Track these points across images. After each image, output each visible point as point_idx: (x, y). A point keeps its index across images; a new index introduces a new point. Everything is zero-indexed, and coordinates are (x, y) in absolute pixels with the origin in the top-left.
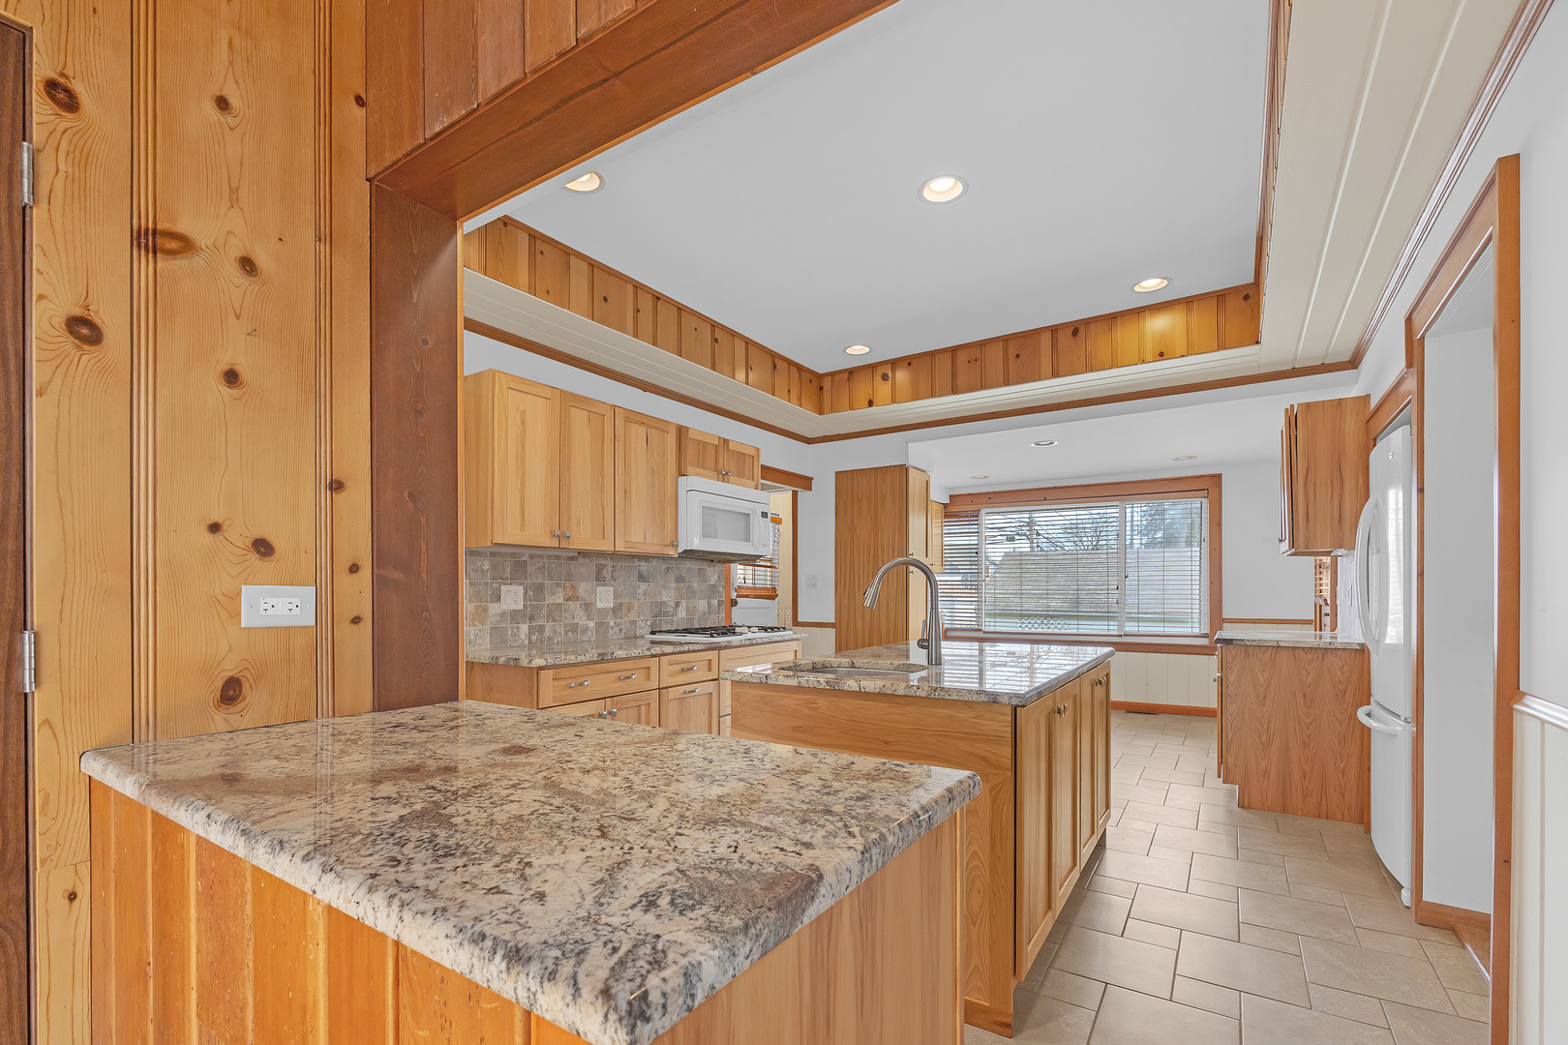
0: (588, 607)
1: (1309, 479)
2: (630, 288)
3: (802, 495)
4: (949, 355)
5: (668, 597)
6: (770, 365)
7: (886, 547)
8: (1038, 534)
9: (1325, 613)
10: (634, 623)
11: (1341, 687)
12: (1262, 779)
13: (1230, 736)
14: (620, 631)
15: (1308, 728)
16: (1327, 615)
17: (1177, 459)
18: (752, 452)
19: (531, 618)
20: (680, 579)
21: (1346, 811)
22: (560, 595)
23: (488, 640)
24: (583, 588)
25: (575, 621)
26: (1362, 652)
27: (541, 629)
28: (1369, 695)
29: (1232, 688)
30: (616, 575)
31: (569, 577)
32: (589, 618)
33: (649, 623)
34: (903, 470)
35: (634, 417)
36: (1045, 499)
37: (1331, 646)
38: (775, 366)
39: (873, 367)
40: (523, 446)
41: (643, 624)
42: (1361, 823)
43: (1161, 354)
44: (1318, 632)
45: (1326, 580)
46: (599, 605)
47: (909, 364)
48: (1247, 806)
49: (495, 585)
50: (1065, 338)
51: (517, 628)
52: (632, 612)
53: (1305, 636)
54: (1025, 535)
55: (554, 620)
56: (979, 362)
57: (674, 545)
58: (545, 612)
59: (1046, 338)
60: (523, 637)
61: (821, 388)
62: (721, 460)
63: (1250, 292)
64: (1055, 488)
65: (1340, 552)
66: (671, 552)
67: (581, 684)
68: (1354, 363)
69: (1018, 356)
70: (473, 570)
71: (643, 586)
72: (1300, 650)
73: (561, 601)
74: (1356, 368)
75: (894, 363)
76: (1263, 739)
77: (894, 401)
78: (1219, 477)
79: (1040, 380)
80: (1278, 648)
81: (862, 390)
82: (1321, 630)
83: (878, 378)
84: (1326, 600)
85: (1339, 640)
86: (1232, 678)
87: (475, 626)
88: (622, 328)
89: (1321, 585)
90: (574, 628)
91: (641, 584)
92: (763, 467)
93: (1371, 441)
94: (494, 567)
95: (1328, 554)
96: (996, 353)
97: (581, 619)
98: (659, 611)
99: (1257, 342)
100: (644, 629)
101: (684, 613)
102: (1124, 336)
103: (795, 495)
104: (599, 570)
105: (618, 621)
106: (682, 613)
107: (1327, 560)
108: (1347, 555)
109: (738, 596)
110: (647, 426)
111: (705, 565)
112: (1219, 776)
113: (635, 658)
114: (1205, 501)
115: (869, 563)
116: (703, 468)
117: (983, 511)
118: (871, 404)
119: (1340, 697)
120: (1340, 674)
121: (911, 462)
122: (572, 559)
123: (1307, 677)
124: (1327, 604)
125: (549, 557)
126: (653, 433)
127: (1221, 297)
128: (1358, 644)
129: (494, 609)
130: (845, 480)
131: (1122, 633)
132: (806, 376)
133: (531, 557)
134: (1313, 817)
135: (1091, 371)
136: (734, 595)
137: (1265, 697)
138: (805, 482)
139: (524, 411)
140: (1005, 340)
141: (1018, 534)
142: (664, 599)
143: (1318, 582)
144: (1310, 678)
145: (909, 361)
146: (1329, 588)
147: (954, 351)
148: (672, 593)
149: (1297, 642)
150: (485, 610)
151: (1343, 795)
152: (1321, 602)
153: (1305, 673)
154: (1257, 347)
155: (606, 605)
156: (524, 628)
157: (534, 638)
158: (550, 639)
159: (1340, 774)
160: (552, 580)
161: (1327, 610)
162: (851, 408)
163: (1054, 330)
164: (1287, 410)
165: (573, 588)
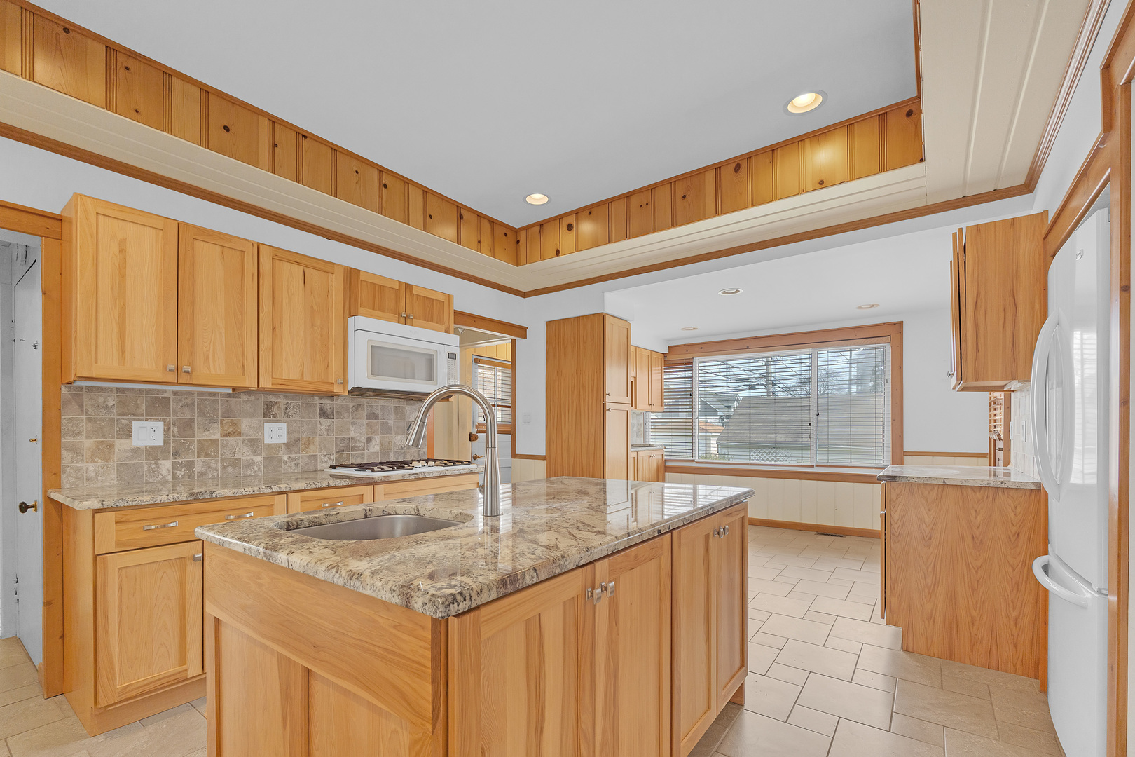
0: (254, 443)
1: (979, 306)
2: (264, 122)
3: (519, 341)
4: (623, 202)
5: (357, 432)
6: (455, 216)
7: (587, 387)
8: (774, 384)
9: (998, 450)
10: (314, 457)
11: (1014, 530)
12: (927, 622)
13: (893, 576)
14: (297, 465)
15: (977, 572)
16: (1000, 449)
17: (860, 308)
18: (442, 298)
19: (176, 454)
20: (372, 416)
21: (1019, 663)
22: (216, 431)
23: (114, 476)
24: (245, 425)
25: (237, 456)
26: (1037, 495)
27: (190, 465)
28: (1046, 541)
29: (896, 526)
30: (291, 412)
31: (228, 413)
32: (255, 453)
33: (332, 457)
34: (601, 317)
35: (281, 256)
36: (748, 348)
37: (1003, 486)
38: (461, 217)
39: (560, 218)
40: (123, 276)
41: (326, 459)
42: (1036, 677)
43: (821, 183)
44: (992, 467)
45: (1000, 415)
46: (267, 441)
47: (590, 213)
48: (911, 649)
49: (123, 421)
50: (728, 172)
51: (156, 464)
52: (312, 447)
53: (977, 473)
54: (763, 385)
55: (207, 455)
56: (650, 205)
57: (345, 382)
58: (195, 447)
59: (710, 177)
60: (165, 472)
61: (518, 242)
62: (402, 304)
63: (913, 108)
64: (756, 338)
65: (1015, 385)
66: (337, 389)
67: (164, 526)
68: (1029, 186)
69: (684, 197)
70: (93, 406)
71: (326, 423)
72: (969, 490)
73: (217, 436)
74: (1031, 191)
75: (576, 213)
76: (929, 581)
77: (576, 250)
78: (900, 325)
79: (704, 218)
80: (944, 486)
81: (550, 241)
82: (995, 465)
83: (564, 229)
84: (999, 435)
85: (1013, 478)
86: (896, 516)
87: (96, 462)
88: (253, 161)
89: (995, 421)
90: (235, 463)
91: (323, 420)
92: (457, 313)
93: (1048, 255)
94: (122, 403)
95: (1000, 388)
96: (664, 196)
97: (244, 454)
98: (346, 445)
99: (922, 160)
100: (324, 464)
101: (377, 448)
102: (784, 170)
103: (514, 342)
104: (268, 407)
105: (293, 456)
106: (375, 447)
107: (999, 395)
108: (1021, 390)
109: (478, 432)
110: (304, 266)
111: (402, 404)
112: (882, 617)
113: (244, 497)
114: (888, 347)
115: (573, 402)
116: (380, 310)
117: (697, 360)
118: (558, 253)
119: (1013, 539)
120: (1012, 515)
121: (607, 310)
122: (229, 395)
123: (976, 517)
124: (1000, 439)
125: (200, 394)
126: (314, 275)
127: (882, 115)
128: (1034, 483)
129: (121, 445)
130: (555, 329)
131: (814, 464)
132: (499, 231)
133: (176, 393)
134: (983, 666)
135: (753, 206)
136: (474, 432)
137: (930, 538)
138: (521, 331)
139: (124, 240)
140: (673, 182)
141: (758, 384)
142: (352, 434)
143: (992, 418)
144: (979, 519)
145: (589, 211)
146: (1002, 423)
147: (627, 196)
148: (363, 429)
149: (966, 480)
150: (110, 446)
151: (1015, 646)
152: (995, 437)
153: (974, 514)
154: (922, 164)
155: (276, 441)
156: (166, 465)
157: (180, 473)
158: (202, 474)
159: (1012, 623)
160: (204, 415)
161: (1000, 444)
162: (542, 258)
163: (717, 167)
164: (954, 234)
165: (233, 424)
